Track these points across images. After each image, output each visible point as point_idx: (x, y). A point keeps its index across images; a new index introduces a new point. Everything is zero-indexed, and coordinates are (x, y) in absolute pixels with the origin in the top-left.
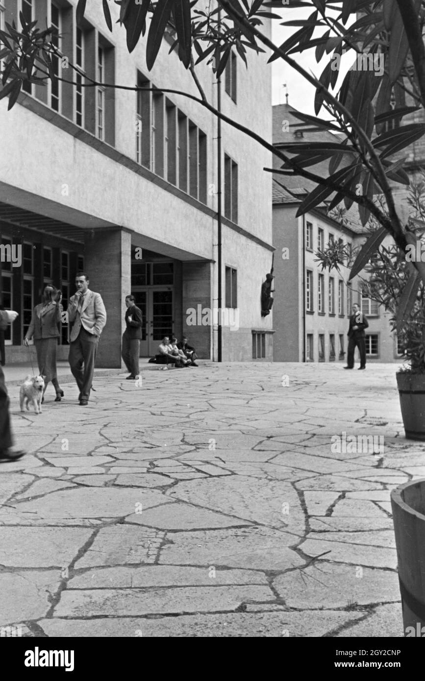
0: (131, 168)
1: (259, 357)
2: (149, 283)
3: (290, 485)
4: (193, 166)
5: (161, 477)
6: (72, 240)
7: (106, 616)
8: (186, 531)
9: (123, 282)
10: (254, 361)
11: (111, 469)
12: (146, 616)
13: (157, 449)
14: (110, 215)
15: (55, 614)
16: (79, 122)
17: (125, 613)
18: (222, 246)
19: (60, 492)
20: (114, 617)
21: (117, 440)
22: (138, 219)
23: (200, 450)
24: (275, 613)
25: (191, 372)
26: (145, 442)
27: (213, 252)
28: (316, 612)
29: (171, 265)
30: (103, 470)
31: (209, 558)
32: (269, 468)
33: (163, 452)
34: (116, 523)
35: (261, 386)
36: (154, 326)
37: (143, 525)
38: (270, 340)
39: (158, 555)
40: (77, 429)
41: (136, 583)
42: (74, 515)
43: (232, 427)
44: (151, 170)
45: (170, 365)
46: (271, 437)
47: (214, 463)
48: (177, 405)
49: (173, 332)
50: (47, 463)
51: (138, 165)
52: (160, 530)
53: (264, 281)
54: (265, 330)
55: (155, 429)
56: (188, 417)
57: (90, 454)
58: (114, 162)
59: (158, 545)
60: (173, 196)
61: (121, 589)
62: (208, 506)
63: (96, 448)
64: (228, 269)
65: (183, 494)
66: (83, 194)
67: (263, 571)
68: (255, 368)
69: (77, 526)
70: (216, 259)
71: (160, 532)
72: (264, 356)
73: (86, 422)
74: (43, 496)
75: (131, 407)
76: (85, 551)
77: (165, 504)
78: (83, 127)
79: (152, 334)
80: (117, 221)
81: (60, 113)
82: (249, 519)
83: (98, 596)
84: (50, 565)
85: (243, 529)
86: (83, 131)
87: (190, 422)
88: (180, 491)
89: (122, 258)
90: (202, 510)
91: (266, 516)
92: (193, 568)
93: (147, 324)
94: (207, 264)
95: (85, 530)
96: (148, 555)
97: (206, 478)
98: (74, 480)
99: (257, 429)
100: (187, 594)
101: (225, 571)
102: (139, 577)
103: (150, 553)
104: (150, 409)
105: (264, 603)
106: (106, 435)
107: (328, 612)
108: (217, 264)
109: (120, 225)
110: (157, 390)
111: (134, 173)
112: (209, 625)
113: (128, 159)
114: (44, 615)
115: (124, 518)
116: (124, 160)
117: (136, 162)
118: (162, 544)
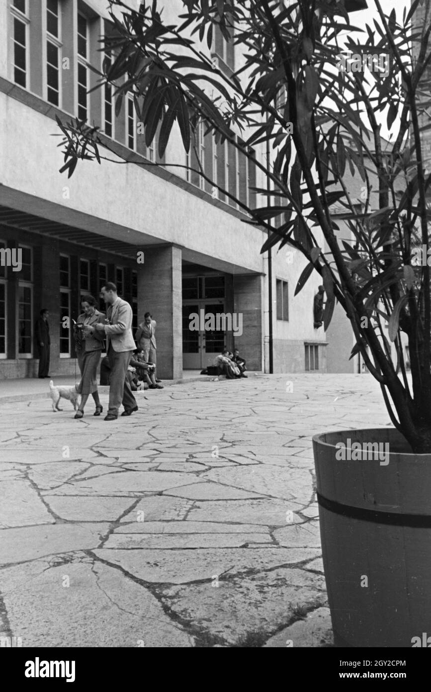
0: (181, 187)
1: (312, 369)
2: (201, 297)
3: (308, 471)
4: (243, 181)
5: (197, 465)
6: (126, 256)
7: (142, 548)
8: (212, 500)
9: (174, 296)
10: (306, 373)
11: (156, 459)
12: (172, 549)
13: (198, 445)
14: (160, 232)
15: (104, 546)
16: (131, 146)
17: (156, 547)
18: (272, 260)
19: (112, 474)
20: (147, 549)
21: (163, 439)
22: (189, 235)
23: (236, 446)
24: (269, 549)
25: (240, 383)
26: (188, 440)
27: (263, 265)
28: (301, 549)
29: (223, 278)
30: (148, 460)
31: (227, 517)
32: (294, 460)
33: (203, 448)
34: (155, 495)
35: (307, 396)
36: (207, 339)
37: (177, 497)
38: (323, 352)
39: (186, 516)
40: (128, 430)
41: (166, 531)
42: (122, 490)
43: (269, 429)
44: (200, 188)
45: (221, 376)
46: (303, 437)
47: (246, 455)
48: (223, 411)
49: (225, 344)
50: (101, 455)
51: (187, 183)
52: (190, 500)
53: (316, 293)
54: (318, 342)
55: (199, 430)
56: (231, 421)
57: (138, 449)
58: (165, 181)
59: (187, 509)
60: (222, 211)
61: (155, 534)
62: (233, 485)
63: (144, 444)
64: (278, 281)
65: (214, 477)
66: (135, 213)
67: (267, 526)
68: (306, 379)
69: (124, 496)
70: (267, 272)
71: (190, 501)
72: (317, 368)
73: (137, 425)
74: (96, 477)
75: (179, 413)
76: (129, 512)
77: (197, 483)
78: (135, 150)
79: (204, 347)
80: (168, 238)
81: (113, 138)
82: (265, 493)
83: (137, 538)
84: (102, 520)
85: (259, 500)
86: (135, 154)
87: (232, 424)
88: (212, 475)
89: (174, 273)
90: (227, 488)
91: (279, 492)
92: (212, 523)
93: (199, 337)
94: (258, 277)
95: (130, 499)
96: (178, 515)
97: (236, 466)
98: (123, 466)
99: (292, 431)
100: (205, 537)
101: (237, 525)
102: (168, 528)
103: (180, 514)
104: (196, 414)
105: (262, 543)
106: (154, 435)
107: (310, 549)
108: (267, 277)
109: (171, 241)
110: (206, 398)
111: (184, 191)
112: (218, 554)
113: (178, 178)
114: (97, 546)
115: (162, 491)
116: (174, 179)
117: (186, 180)
118: (190, 509)
